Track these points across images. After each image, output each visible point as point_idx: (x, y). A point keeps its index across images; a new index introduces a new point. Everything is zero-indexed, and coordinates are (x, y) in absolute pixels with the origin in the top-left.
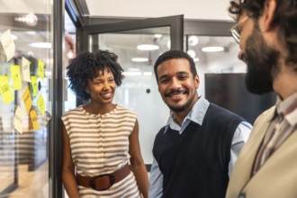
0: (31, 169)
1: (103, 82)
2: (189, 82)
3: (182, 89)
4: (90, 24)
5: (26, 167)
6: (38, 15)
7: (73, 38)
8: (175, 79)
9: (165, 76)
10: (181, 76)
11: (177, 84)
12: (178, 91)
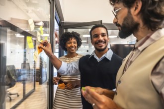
0: (41, 83)
1: (71, 43)
2: (106, 38)
3: (103, 41)
4: (64, 25)
5: (38, 83)
6: (43, 22)
7: (58, 32)
8: (100, 36)
9: (96, 35)
10: (103, 35)
11: (101, 38)
12: (102, 41)
